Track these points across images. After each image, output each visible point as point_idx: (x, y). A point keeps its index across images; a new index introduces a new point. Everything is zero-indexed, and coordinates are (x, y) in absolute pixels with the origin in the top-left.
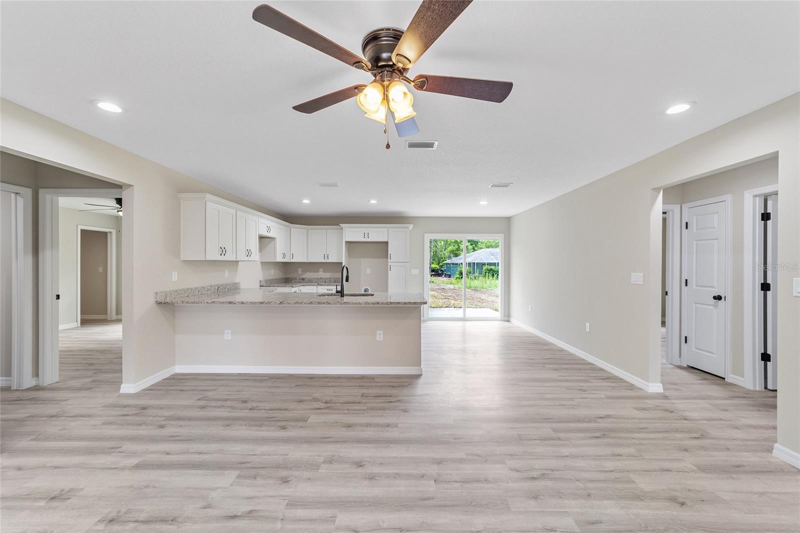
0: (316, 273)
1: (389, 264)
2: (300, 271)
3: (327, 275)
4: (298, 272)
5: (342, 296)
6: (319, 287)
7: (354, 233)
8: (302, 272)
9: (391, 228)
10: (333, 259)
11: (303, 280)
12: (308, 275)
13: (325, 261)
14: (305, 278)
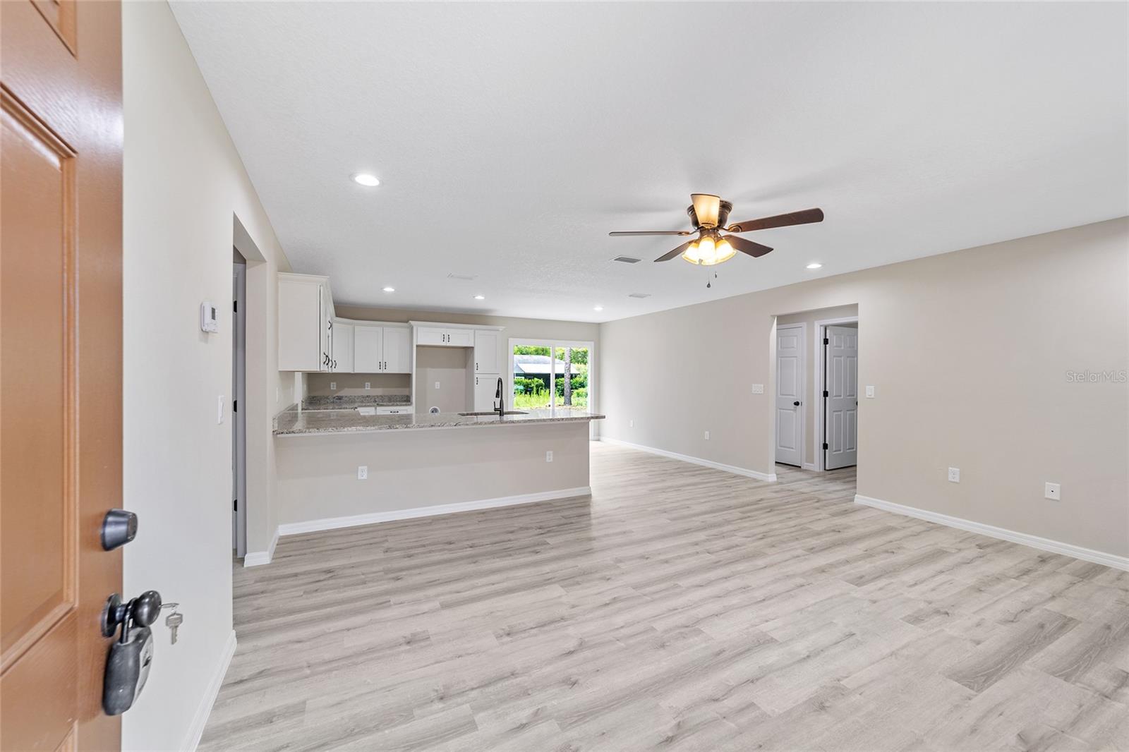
0: (360, 389)
1: (476, 376)
2: (333, 386)
3: (379, 392)
4: (330, 387)
5: (502, 414)
6: (378, 408)
7: (429, 335)
8: (337, 388)
9: (477, 329)
10: (393, 368)
11: (340, 399)
12: (346, 392)
13: (380, 371)
14: (342, 397)
